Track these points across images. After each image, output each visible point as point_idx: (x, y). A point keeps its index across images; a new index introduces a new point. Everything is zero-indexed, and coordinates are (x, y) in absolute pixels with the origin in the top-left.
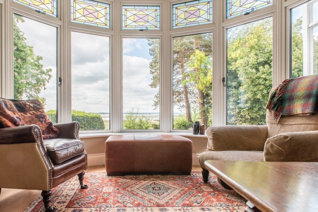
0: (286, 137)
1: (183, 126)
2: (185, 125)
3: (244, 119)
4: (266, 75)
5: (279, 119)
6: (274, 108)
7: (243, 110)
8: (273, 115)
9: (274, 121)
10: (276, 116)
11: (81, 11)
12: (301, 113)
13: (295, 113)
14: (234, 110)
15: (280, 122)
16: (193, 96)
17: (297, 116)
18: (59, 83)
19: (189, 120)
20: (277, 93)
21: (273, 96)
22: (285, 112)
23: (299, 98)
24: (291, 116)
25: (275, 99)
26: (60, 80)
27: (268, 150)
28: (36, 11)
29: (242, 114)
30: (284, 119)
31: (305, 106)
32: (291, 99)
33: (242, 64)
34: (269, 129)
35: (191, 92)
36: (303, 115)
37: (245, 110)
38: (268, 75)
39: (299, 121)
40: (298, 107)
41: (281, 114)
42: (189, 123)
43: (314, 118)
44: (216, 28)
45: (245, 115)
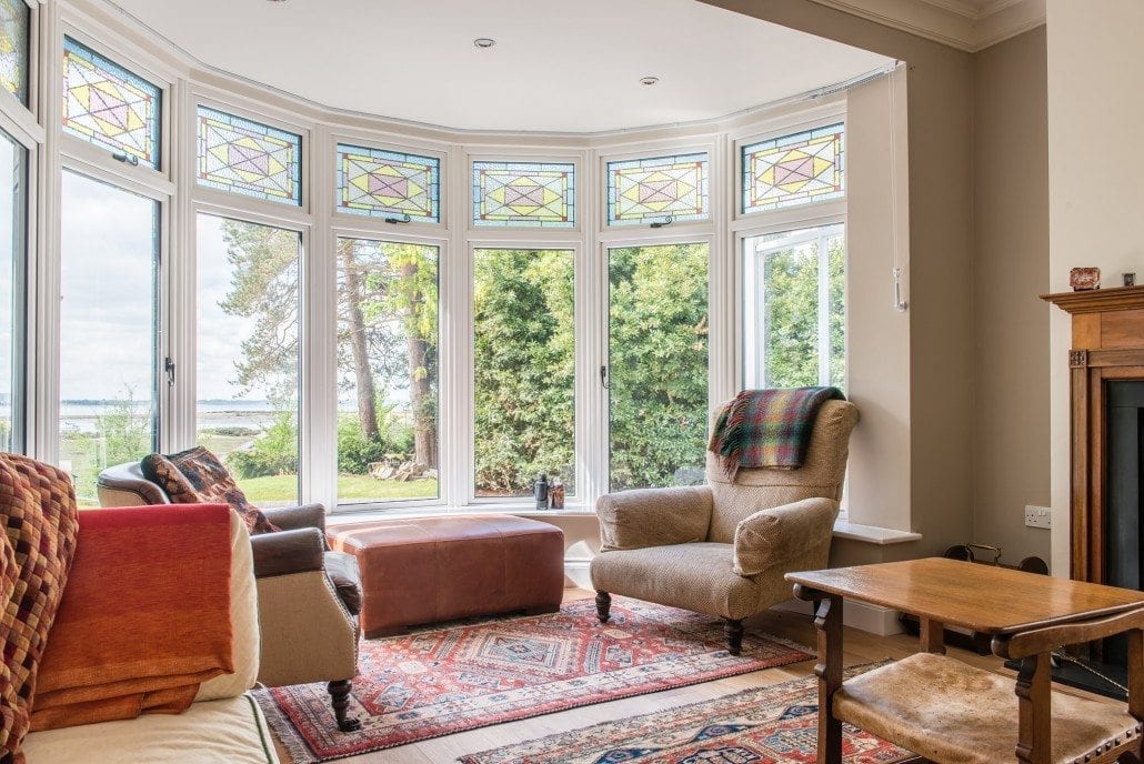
0: (772, 519)
1: (350, 455)
2: (357, 453)
3: (559, 436)
4: (621, 308)
5: (735, 473)
6: (723, 449)
7: (557, 408)
8: (722, 464)
9: (725, 479)
10: (729, 466)
11: (222, 152)
12: (775, 464)
13: (764, 463)
14: (532, 408)
15: (736, 481)
16: (382, 347)
17: (769, 468)
18: (164, 376)
19: (369, 435)
20: (730, 418)
21: (721, 426)
22: (746, 461)
23: (771, 434)
24: (756, 467)
25: (727, 432)
26: (169, 367)
27: (741, 542)
28: (115, 157)
29: (555, 418)
30: (744, 475)
31: (782, 451)
32: (756, 435)
33: (560, 271)
34: (715, 493)
35: (374, 337)
36: (779, 468)
37: (563, 406)
38: (626, 308)
39: (770, 478)
40: (770, 453)
41: (738, 464)
42: (372, 444)
43: (796, 474)
44: (585, 243)
45: (564, 422)
